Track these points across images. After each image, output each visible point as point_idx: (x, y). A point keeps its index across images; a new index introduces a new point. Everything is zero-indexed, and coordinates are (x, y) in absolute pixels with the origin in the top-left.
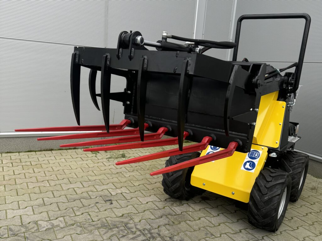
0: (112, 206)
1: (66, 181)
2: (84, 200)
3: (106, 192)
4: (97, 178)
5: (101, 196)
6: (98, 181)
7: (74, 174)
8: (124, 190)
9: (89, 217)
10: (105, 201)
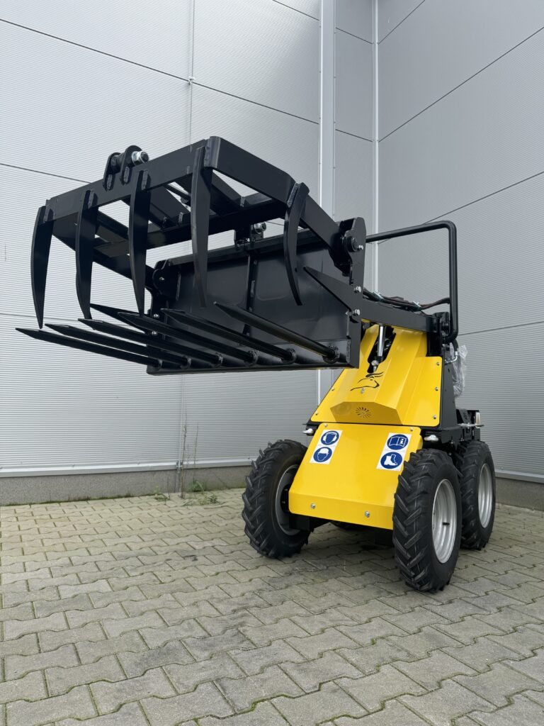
0: (196, 563)
1: (112, 534)
2: (145, 557)
3: (186, 546)
4: (168, 529)
5: (176, 552)
6: (169, 533)
7: (126, 527)
8: (216, 542)
9: (155, 578)
10: (184, 558)
